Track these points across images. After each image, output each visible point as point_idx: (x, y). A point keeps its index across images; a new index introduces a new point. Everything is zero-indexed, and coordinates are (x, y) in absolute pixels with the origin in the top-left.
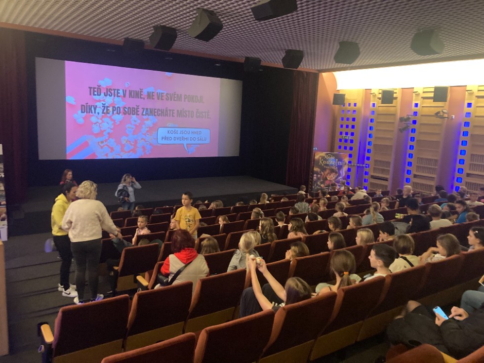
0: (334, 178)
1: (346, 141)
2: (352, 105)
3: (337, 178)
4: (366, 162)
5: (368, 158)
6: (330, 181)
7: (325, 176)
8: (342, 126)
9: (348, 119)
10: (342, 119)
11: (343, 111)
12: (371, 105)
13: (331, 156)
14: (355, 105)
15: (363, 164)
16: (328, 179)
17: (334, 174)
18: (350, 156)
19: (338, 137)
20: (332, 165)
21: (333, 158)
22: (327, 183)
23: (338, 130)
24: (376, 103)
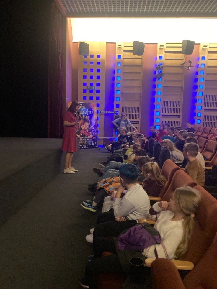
0: (87, 127)
1: (91, 91)
2: (95, 57)
3: (90, 127)
4: (116, 109)
5: (118, 106)
6: (84, 130)
7: (80, 126)
8: (85, 77)
9: (92, 70)
10: (85, 70)
11: (85, 63)
12: (117, 57)
13: (82, 106)
14: (99, 56)
15: (113, 111)
16: (83, 128)
17: (87, 123)
18: (98, 105)
19: (81, 88)
20: (84, 115)
21: (84, 108)
22: (82, 132)
23: (81, 81)
24: (122, 55)
